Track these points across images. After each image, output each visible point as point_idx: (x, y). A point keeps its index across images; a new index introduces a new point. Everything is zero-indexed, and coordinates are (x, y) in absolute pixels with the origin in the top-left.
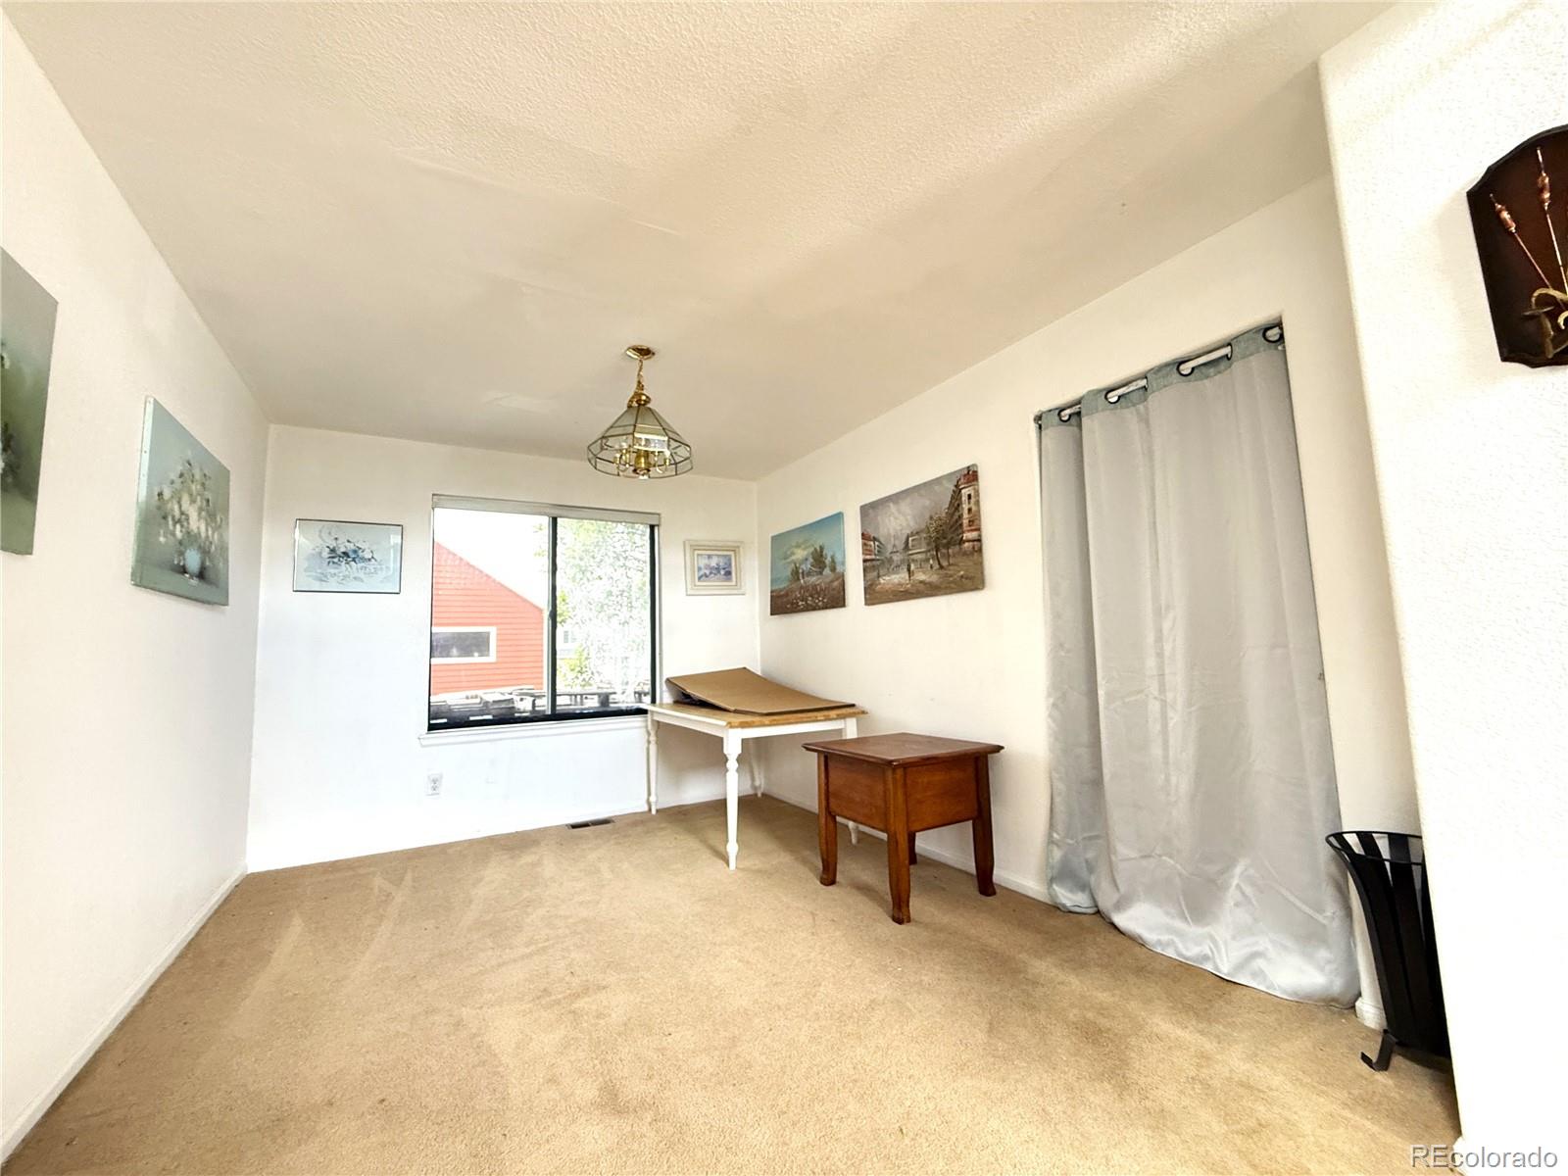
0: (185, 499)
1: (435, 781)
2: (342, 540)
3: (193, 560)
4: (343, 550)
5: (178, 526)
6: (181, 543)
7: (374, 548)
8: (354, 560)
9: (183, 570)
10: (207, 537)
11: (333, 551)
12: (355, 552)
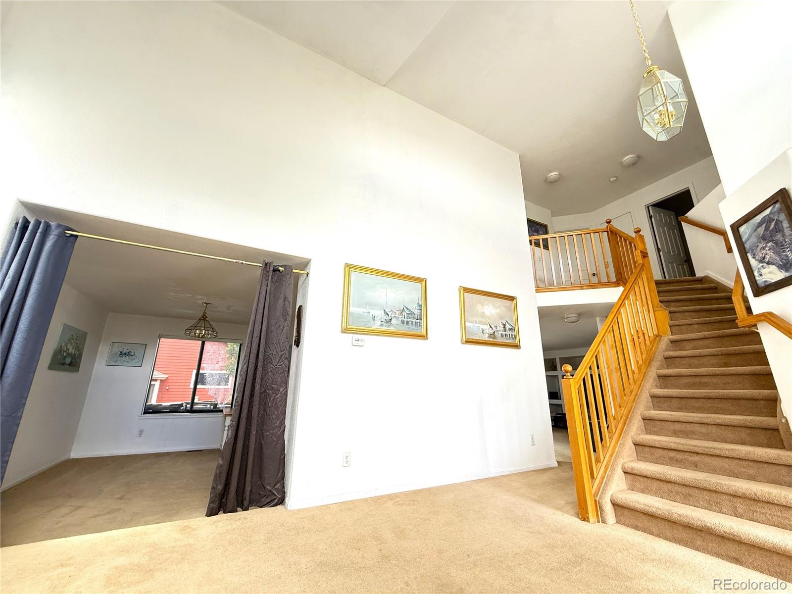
0: (69, 344)
1: (141, 432)
2: (125, 349)
3: (68, 360)
4: (125, 352)
5: (65, 353)
6: (65, 357)
7: (135, 351)
8: (128, 355)
9: (64, 364)
10: (75, 354)
11: (121, 352)
12: (129, 353)
